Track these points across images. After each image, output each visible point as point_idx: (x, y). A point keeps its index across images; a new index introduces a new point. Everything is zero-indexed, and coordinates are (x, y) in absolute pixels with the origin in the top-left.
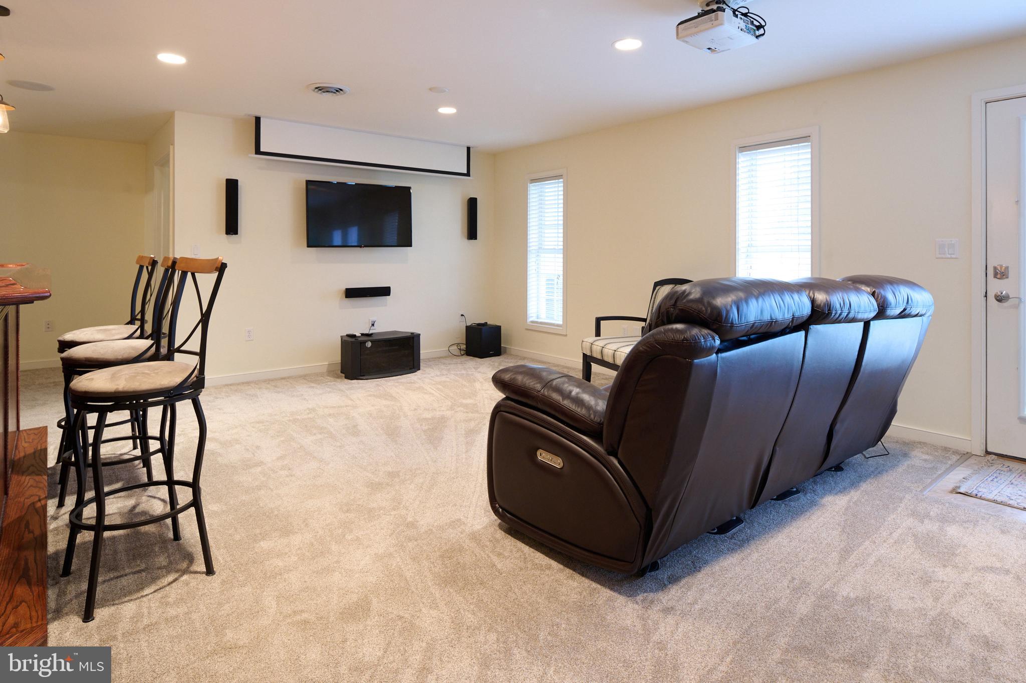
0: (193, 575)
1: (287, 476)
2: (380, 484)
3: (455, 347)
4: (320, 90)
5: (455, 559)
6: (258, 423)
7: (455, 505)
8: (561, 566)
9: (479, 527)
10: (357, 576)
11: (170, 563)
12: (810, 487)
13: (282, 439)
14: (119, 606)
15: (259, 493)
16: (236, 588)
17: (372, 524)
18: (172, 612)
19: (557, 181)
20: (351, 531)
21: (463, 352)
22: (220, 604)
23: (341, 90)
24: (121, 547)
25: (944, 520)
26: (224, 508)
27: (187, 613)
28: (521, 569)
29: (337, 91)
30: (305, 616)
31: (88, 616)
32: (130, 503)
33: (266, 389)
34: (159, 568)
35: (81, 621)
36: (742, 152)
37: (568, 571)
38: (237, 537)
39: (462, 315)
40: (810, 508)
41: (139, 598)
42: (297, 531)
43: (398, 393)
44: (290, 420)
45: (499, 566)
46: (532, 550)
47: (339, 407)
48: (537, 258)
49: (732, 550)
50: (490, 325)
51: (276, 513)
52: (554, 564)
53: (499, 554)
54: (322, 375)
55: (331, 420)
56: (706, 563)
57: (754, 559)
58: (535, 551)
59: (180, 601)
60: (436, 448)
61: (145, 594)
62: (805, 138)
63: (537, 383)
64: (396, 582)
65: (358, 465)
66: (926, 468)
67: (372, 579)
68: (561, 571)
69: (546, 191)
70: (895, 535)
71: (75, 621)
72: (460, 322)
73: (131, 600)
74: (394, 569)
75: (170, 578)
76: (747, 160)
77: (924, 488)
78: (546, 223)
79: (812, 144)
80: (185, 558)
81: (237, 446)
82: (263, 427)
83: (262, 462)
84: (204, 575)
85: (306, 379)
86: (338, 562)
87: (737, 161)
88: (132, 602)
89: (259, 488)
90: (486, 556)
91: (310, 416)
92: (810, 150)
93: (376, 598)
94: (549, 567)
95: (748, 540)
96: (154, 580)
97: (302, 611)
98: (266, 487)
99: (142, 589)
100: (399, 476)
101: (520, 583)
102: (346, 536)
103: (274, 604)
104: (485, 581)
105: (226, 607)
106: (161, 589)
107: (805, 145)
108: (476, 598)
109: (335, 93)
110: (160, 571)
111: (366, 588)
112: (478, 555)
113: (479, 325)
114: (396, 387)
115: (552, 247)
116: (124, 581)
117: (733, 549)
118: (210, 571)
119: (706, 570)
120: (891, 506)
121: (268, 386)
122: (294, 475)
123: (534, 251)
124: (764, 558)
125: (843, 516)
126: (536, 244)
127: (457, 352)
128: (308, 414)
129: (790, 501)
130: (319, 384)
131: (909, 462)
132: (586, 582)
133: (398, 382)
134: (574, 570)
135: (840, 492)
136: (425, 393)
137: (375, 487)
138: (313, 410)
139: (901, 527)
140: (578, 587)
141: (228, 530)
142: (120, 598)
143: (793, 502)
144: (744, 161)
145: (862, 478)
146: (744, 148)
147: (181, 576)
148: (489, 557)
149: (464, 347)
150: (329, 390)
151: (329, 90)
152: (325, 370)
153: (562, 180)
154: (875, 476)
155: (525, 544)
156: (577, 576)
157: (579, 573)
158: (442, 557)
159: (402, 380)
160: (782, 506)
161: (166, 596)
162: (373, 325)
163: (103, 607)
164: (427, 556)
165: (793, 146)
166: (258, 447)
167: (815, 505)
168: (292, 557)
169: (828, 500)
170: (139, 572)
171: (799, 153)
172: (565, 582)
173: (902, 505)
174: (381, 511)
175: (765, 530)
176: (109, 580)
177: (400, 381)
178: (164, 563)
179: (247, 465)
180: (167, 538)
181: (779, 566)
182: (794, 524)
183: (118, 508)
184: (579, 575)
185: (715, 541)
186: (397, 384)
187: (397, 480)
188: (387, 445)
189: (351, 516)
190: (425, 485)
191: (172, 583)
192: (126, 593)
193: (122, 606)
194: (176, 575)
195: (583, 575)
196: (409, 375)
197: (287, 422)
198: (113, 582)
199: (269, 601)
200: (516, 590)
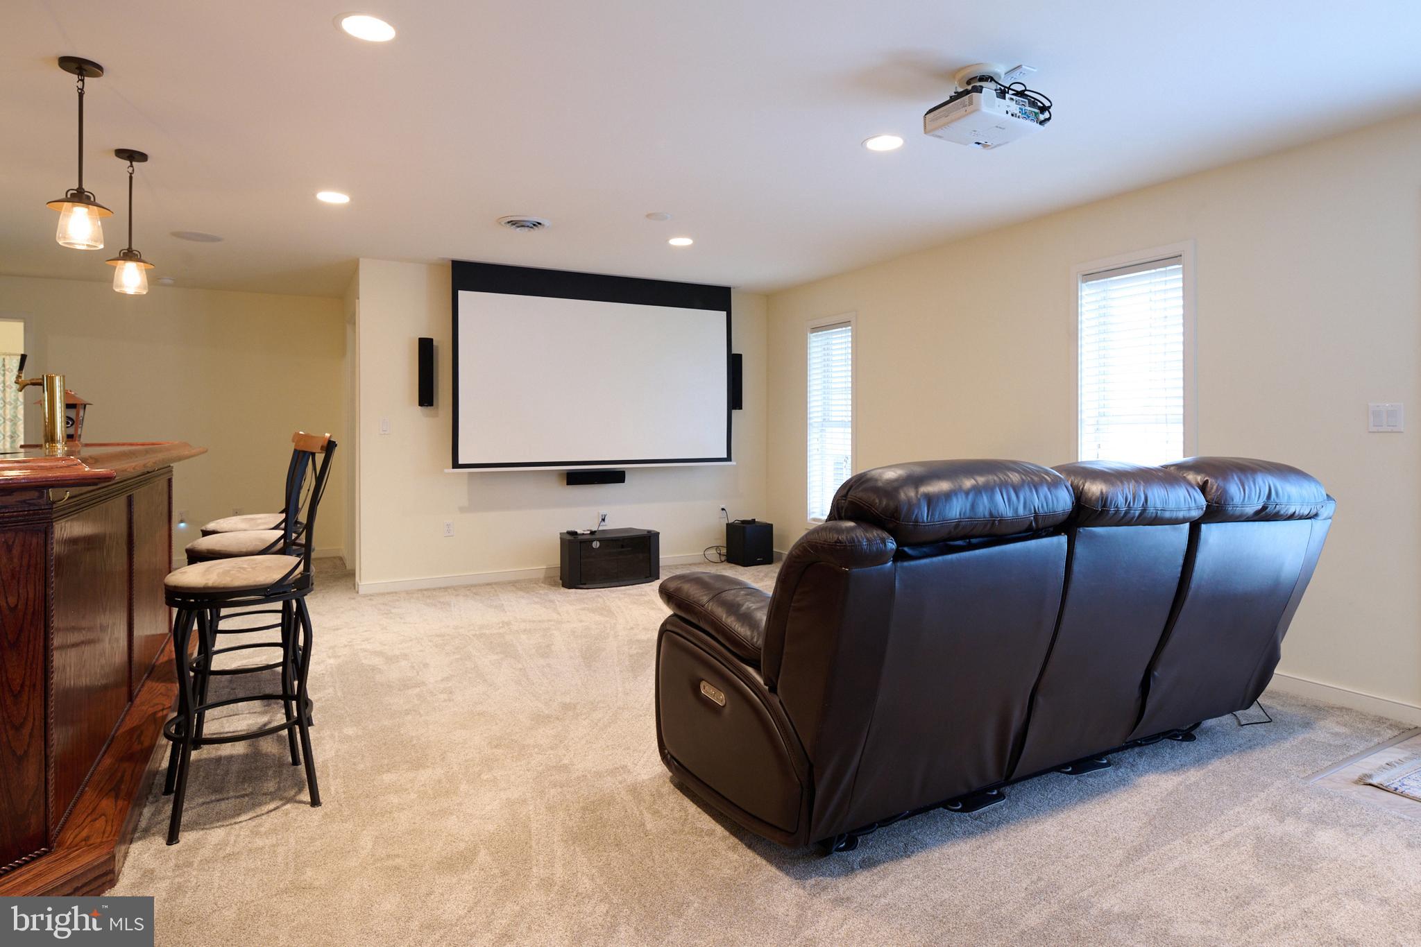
0: (296, 805)
1: (445, 701)
2: (548, 717)
3: (713, 551)
4: (514, 224)
5: (598, 814)
6: (437, 636)
7: (629, 748)
8: (727, 833)
9: (646, 777)
10: (475, 822)
11: (279, 788)
12: (1130, 759)
13: (457, 657)
14: (208, 831)
15: (406, 718)
16: (337, 823)
17: (519, 764)
18: (259, 842)
19: (844, 329)
20: (491, 769)
21: (723, 558)
22: (312, 840)
23: (539, 224)
24: (235, 768)
25: (1319, 820)
26: (360, 733)
27: (274, 846)
28: (675, 832)
29: (534, 225)
30: (398, 861)
31: (172, 838)
32: (263, 720)
33: (464, 596)
34: (265, 794)
35: (165, 842)
36: (1087, 281)
37: (733, 840)
38: (361, 767)
39: (723, 509)
40: (1114, 787)
41: (231, 824)
42: (429, 764)
43: (619, 607)
44: (476, 634)
45: (649, 826)
46: (699, 810)
47: (540, 621)
48: (821, 434)
49: (969, 834)
50: (758, 522)
51: (415, 742)
52: (719, 830)
53: (656, 812)
54: (536, 581)
55: (523, 637)
56: (924, 846)
57: (996, 848)
58: (702, 812)
59: (274, 831)
60: (635, 677)
61: (240, 820)
62: (1175, 258)
63: (705, 595)
64: (517, 834)
65: (532, 693)
66: (1330, 745)
67: (491, 827)
68: (724, 839)
69: (834, 342)
70: (1227, 836)
71: (159, 842)
72: (720, 518)
73: (223, 826)
74: (521, 818)
75: (272, 806)
76: (1097, 293)
77: (1315, 774)
78: (834, 386)
79: (1184, 266)
80: (296, 784)
81: (403, 663)
82: (441, 642)
83: (423, 683)
84: (309, 806)
85: (516, 587)
86: (460, 804)
87: (1080, 294)
88: (222, 828)
89: (407, 712)
90: (638, 813)
91: (501, 631)
92: (1181, 276)
93: (486, 850)
94: (711, 833)
95: (999, 823)
96: (254, 806)
97: (398, 856)
98: (416, 711)
99: (239, 815)
100: (575, 708)
101: (665, 849)
102: (482, 775)
103: (370, 845)
104: (624, 842)
105: (318, 843)
106: (257, 816)
107: (1174, 269)
108: (604, 861)
109: (531, 227)
110: (264, 797)
111: (479, 836)
112: (629, 810)
113: (744, 522)
114: (620, 600)
115: (840, 419)
116: (223, 805)
117: (972, 833)
118: (315, 802)
119: (921, 856)
120: (1243, 795)
121: (468, 593)
122: (453, 700)
123: (816, 425)
124: (1011, 848)
125: (1160, 803)
126: (820, 414)
127: (716, 558)
128: (500, 628)
129: (1088, 776)
130: (528, 592)
131: (1307, 736)
132: (750, 855)
133: (624, 594)
134: (741, 840)
135: (1174, 770)
136: (653, 609)
137: (540, 719)
138: (508, 624)
139: (1245, 824)
140: (736, 861)
141: (354, 757)
142: (212, 823)
143: (1091, 779)
144: (1090, 296)
145: (1217, 753)
146: (1089, 276)
147: (284, 804)
148: (641, 813)
149: (724, 551)
150: (536, 600)
151: (524, 224)
152: (541, 575)
153: (850, 328)
154: (1241, 751)
155: (693, 802)
156: (742, 848)
157: (746, 844)
158: (584, 809)
159: (631, 592)
160: (1073, 783)
161: (260, 825)
162: (603, 520)
163: (192, 829)
164: (567, 806)
165: (1158, 270)
166: (426, 665)
167: (1124, 785)
168: (412, 794)
169: (1152, 778)
170: (243, 796)
171: (1165, 281)
172: (723, 852)
173: (1263, 795)
174: (536, 750)
175: (1034, 811)
176: (209, 802)
177: (628, 592)
178: (272, 789)
179: (405, 685)
180: (286, 762)
181: (1028, 860)
182: (1079, 808)
183: (248, 725)
184: (744, 846)
185: (952, 821)
186: (623, 596)
187: (571, 713)
188: (578, 671)
189: (498, 752)
190: (601, 722)
191: (271, 811)
192: (221, 818)
193: (210, 832)
194: (280, 803)
195: (750, 846)
196: (644, 585)
197: (471, 637)
198: (211, 805)
199: (366, 842)
200: (657, 856)
